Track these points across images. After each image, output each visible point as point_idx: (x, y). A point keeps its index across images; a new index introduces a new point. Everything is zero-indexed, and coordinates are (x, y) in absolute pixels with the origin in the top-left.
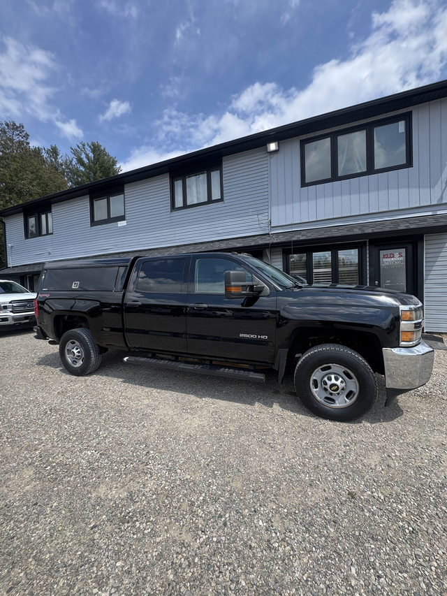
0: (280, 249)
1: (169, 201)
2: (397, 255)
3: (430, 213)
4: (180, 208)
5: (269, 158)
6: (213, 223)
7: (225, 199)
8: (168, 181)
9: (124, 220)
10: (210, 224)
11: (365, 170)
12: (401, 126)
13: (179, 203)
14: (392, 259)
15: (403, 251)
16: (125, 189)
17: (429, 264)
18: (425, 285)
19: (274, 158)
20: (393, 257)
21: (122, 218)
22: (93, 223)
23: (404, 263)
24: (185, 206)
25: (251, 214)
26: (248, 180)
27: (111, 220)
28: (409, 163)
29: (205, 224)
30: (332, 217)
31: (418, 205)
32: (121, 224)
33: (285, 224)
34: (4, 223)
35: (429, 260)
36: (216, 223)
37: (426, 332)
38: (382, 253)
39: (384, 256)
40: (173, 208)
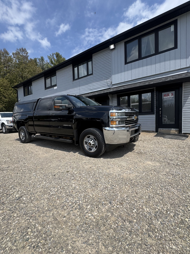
0: (116, 95)
1: (72, 77)
2: (170, 94)
3: (186, 72)
4: (77, 79)
5: (111, 52)
6: (89, 85)
7: (93, 73)
8: (72, 68)
9: (56, 86)
10: (88, 85)
11: (154, 53)
12: (172, 28)
13: (76, 77)
14: (168, 97)
15: (174, 92)
16: (57, 73)
17: (185, 98)
18: (183, 109)
19: (114, 52)
20: (169, 96)
21: (55, 85)
22: (46, 88)
23: (174, 99)
24: (79, 78)
25: (104, 79)
26: (103, 64)
27: (52, 86)
28: (176, 47)
29: (86, 86)
30: (138, 78)
31: (179, 68)
32: (55, 88)
33: (118, 83)
34: (17, 91)
35: (185, 96)
36: (90, 85)
37: (183, 133)
38: (163, 94)
39: (164, 95)
40: (74, 79)
